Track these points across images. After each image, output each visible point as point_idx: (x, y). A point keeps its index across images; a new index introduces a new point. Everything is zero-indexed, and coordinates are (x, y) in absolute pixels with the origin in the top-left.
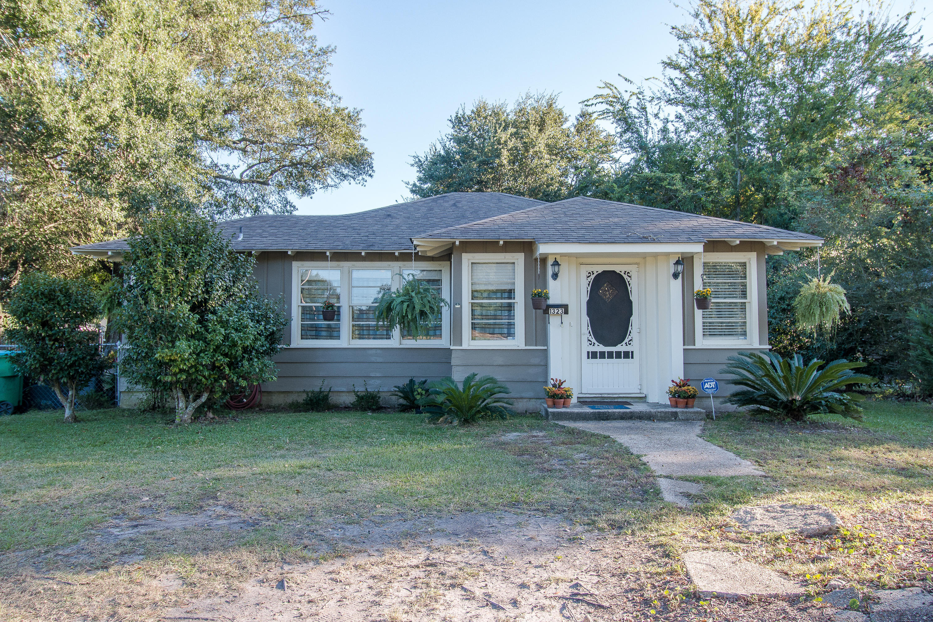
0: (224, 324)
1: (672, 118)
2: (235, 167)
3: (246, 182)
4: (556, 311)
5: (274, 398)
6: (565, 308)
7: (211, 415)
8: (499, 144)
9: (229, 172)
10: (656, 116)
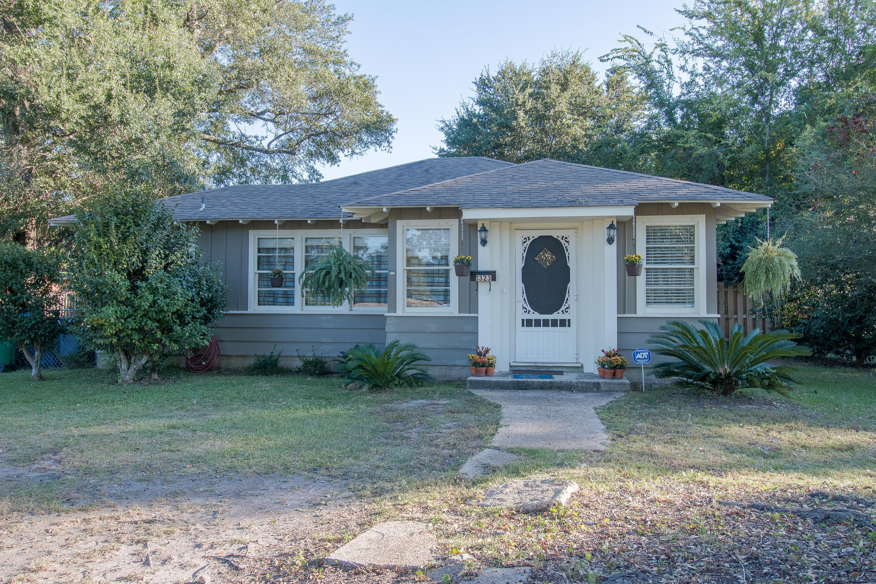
0: (154, 291)
1: (700, 70)
2: (264, 138)
3: (273, 152)
4: (483, 278)
5: (233, 361)
6: (493, 275)
7: (155, 376)
8: (517, 105)
9: (259, 142)
10: (682, 68)
